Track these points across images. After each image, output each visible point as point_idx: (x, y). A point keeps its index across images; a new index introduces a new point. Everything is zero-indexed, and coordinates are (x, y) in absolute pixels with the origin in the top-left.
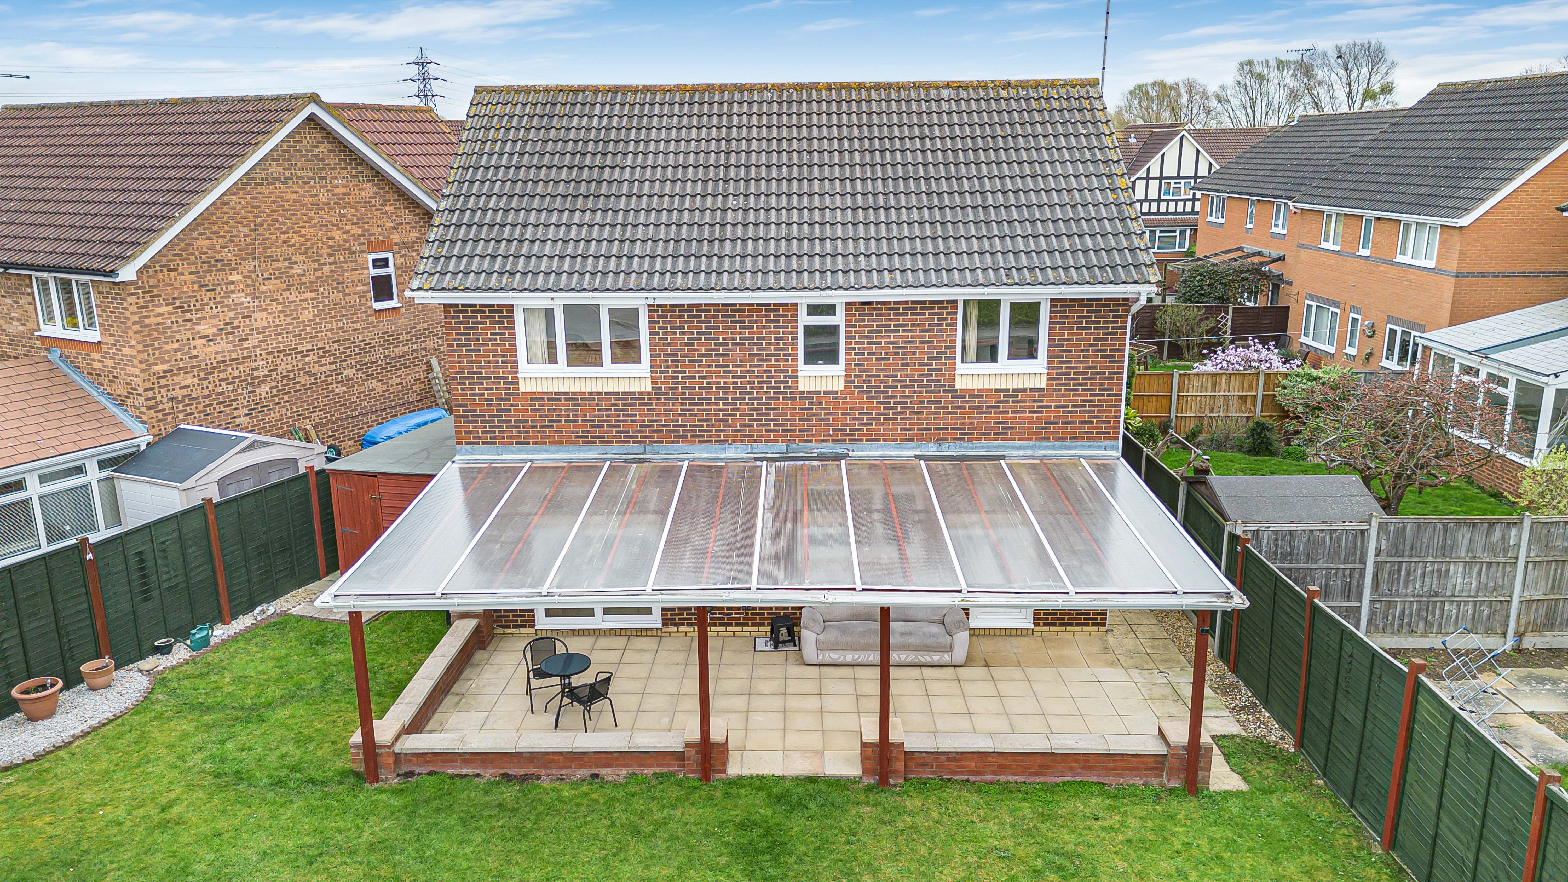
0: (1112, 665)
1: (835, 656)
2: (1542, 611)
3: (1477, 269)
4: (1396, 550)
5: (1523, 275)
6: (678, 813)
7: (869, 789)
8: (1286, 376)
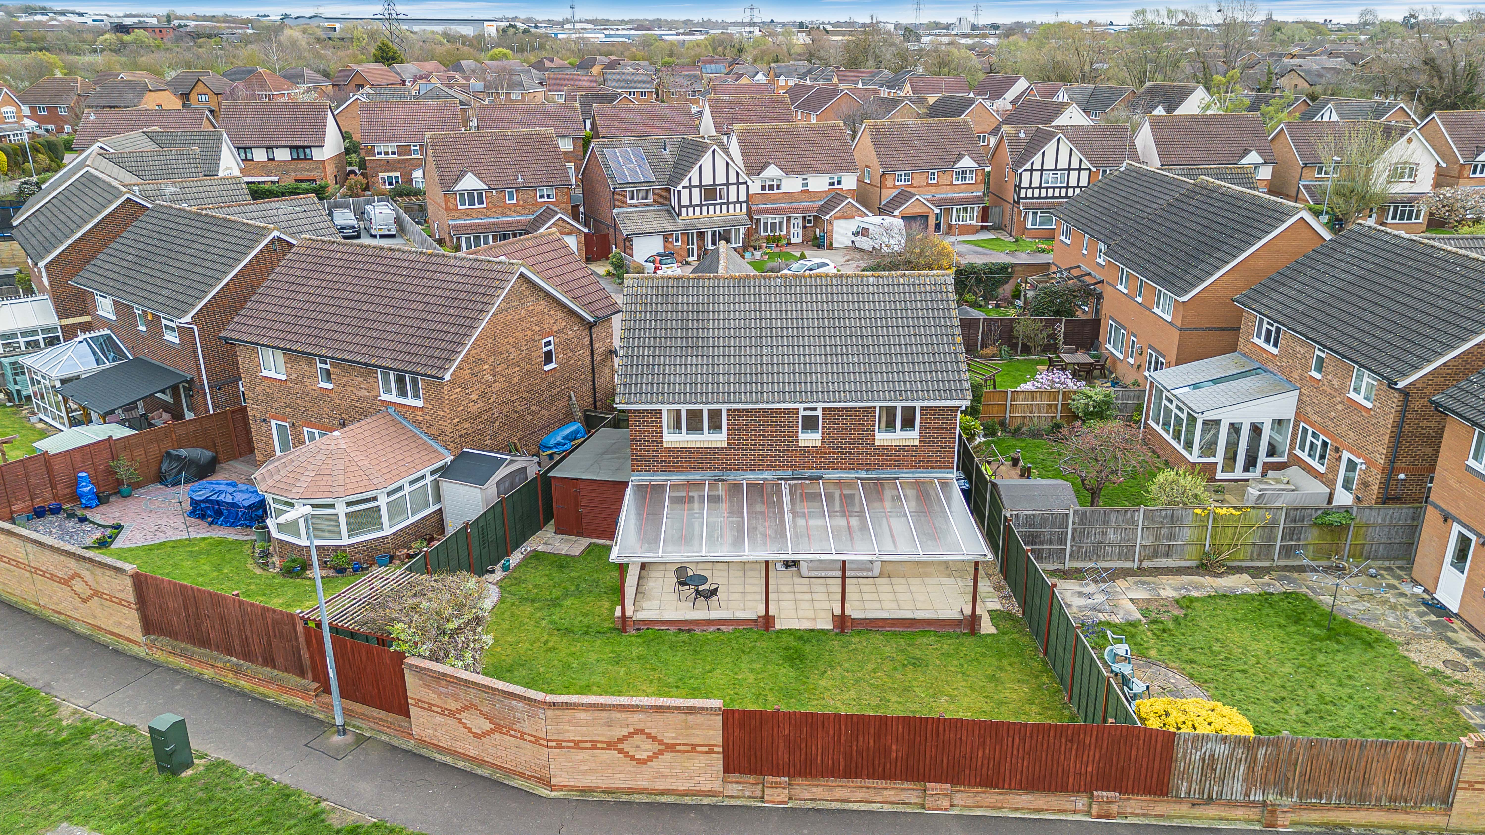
0: (949, 576)
1: (817, 574)
2: (1152, 550)
3: (1192, 326)
4: (1082, 522)
5: (1220, 329)
6: (758, 644)
7: (837, 634)
8: (1075, 392)
